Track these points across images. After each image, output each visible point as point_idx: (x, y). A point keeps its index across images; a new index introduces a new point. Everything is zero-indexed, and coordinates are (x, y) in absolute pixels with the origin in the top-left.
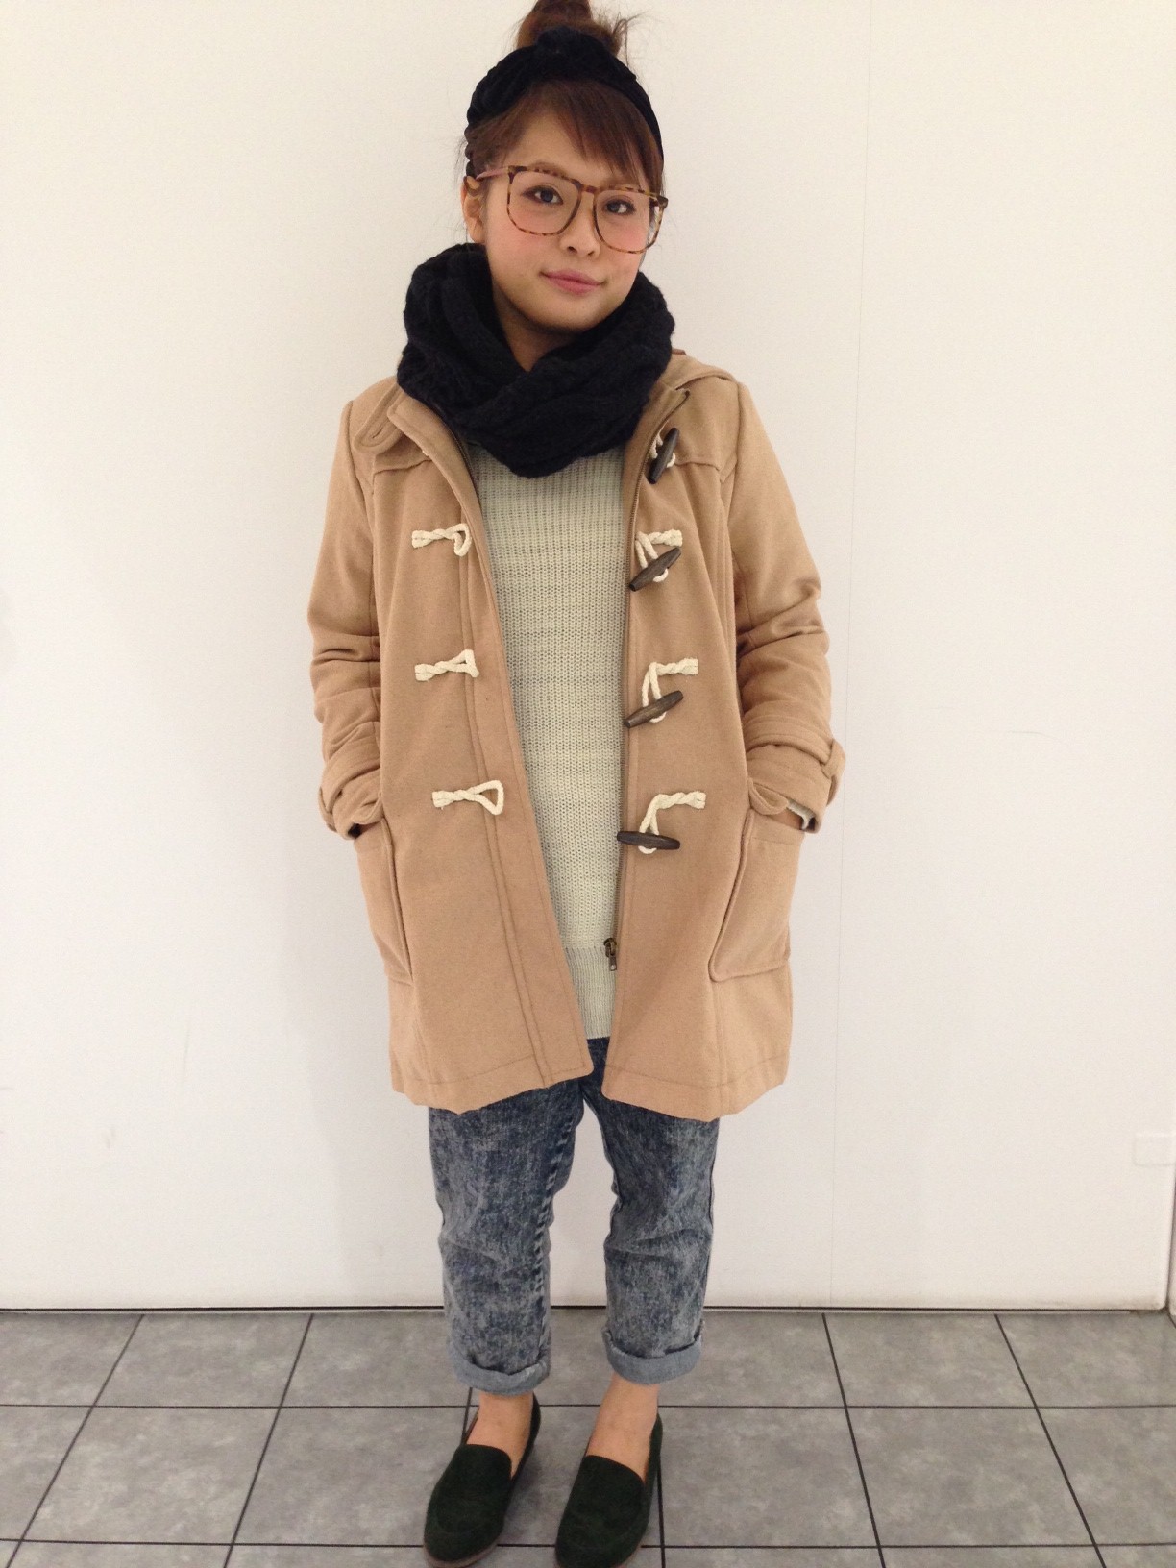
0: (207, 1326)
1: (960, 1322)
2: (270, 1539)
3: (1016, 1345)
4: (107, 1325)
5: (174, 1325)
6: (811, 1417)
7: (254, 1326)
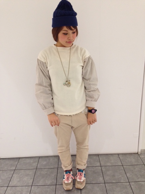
0: (27, 159)
1: (114, 155)
2: (36, 185)
3: (120, 158)
4: (16, 159)
5: (24, 159)
6: (97, 168)
7: (33, 159)
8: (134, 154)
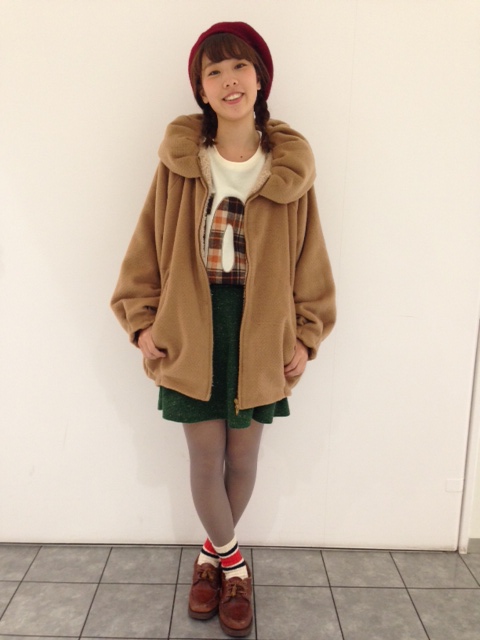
0: (68, 551)
1: (376, 555)
2: (96, 635)
3: (398, 564)
4: (27, 549)
5: (55, 550)
6: (316, 590)
7: (88, 551)
8: (444, 555)
